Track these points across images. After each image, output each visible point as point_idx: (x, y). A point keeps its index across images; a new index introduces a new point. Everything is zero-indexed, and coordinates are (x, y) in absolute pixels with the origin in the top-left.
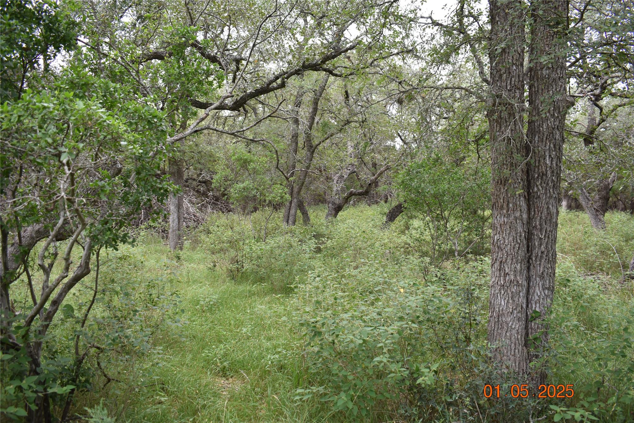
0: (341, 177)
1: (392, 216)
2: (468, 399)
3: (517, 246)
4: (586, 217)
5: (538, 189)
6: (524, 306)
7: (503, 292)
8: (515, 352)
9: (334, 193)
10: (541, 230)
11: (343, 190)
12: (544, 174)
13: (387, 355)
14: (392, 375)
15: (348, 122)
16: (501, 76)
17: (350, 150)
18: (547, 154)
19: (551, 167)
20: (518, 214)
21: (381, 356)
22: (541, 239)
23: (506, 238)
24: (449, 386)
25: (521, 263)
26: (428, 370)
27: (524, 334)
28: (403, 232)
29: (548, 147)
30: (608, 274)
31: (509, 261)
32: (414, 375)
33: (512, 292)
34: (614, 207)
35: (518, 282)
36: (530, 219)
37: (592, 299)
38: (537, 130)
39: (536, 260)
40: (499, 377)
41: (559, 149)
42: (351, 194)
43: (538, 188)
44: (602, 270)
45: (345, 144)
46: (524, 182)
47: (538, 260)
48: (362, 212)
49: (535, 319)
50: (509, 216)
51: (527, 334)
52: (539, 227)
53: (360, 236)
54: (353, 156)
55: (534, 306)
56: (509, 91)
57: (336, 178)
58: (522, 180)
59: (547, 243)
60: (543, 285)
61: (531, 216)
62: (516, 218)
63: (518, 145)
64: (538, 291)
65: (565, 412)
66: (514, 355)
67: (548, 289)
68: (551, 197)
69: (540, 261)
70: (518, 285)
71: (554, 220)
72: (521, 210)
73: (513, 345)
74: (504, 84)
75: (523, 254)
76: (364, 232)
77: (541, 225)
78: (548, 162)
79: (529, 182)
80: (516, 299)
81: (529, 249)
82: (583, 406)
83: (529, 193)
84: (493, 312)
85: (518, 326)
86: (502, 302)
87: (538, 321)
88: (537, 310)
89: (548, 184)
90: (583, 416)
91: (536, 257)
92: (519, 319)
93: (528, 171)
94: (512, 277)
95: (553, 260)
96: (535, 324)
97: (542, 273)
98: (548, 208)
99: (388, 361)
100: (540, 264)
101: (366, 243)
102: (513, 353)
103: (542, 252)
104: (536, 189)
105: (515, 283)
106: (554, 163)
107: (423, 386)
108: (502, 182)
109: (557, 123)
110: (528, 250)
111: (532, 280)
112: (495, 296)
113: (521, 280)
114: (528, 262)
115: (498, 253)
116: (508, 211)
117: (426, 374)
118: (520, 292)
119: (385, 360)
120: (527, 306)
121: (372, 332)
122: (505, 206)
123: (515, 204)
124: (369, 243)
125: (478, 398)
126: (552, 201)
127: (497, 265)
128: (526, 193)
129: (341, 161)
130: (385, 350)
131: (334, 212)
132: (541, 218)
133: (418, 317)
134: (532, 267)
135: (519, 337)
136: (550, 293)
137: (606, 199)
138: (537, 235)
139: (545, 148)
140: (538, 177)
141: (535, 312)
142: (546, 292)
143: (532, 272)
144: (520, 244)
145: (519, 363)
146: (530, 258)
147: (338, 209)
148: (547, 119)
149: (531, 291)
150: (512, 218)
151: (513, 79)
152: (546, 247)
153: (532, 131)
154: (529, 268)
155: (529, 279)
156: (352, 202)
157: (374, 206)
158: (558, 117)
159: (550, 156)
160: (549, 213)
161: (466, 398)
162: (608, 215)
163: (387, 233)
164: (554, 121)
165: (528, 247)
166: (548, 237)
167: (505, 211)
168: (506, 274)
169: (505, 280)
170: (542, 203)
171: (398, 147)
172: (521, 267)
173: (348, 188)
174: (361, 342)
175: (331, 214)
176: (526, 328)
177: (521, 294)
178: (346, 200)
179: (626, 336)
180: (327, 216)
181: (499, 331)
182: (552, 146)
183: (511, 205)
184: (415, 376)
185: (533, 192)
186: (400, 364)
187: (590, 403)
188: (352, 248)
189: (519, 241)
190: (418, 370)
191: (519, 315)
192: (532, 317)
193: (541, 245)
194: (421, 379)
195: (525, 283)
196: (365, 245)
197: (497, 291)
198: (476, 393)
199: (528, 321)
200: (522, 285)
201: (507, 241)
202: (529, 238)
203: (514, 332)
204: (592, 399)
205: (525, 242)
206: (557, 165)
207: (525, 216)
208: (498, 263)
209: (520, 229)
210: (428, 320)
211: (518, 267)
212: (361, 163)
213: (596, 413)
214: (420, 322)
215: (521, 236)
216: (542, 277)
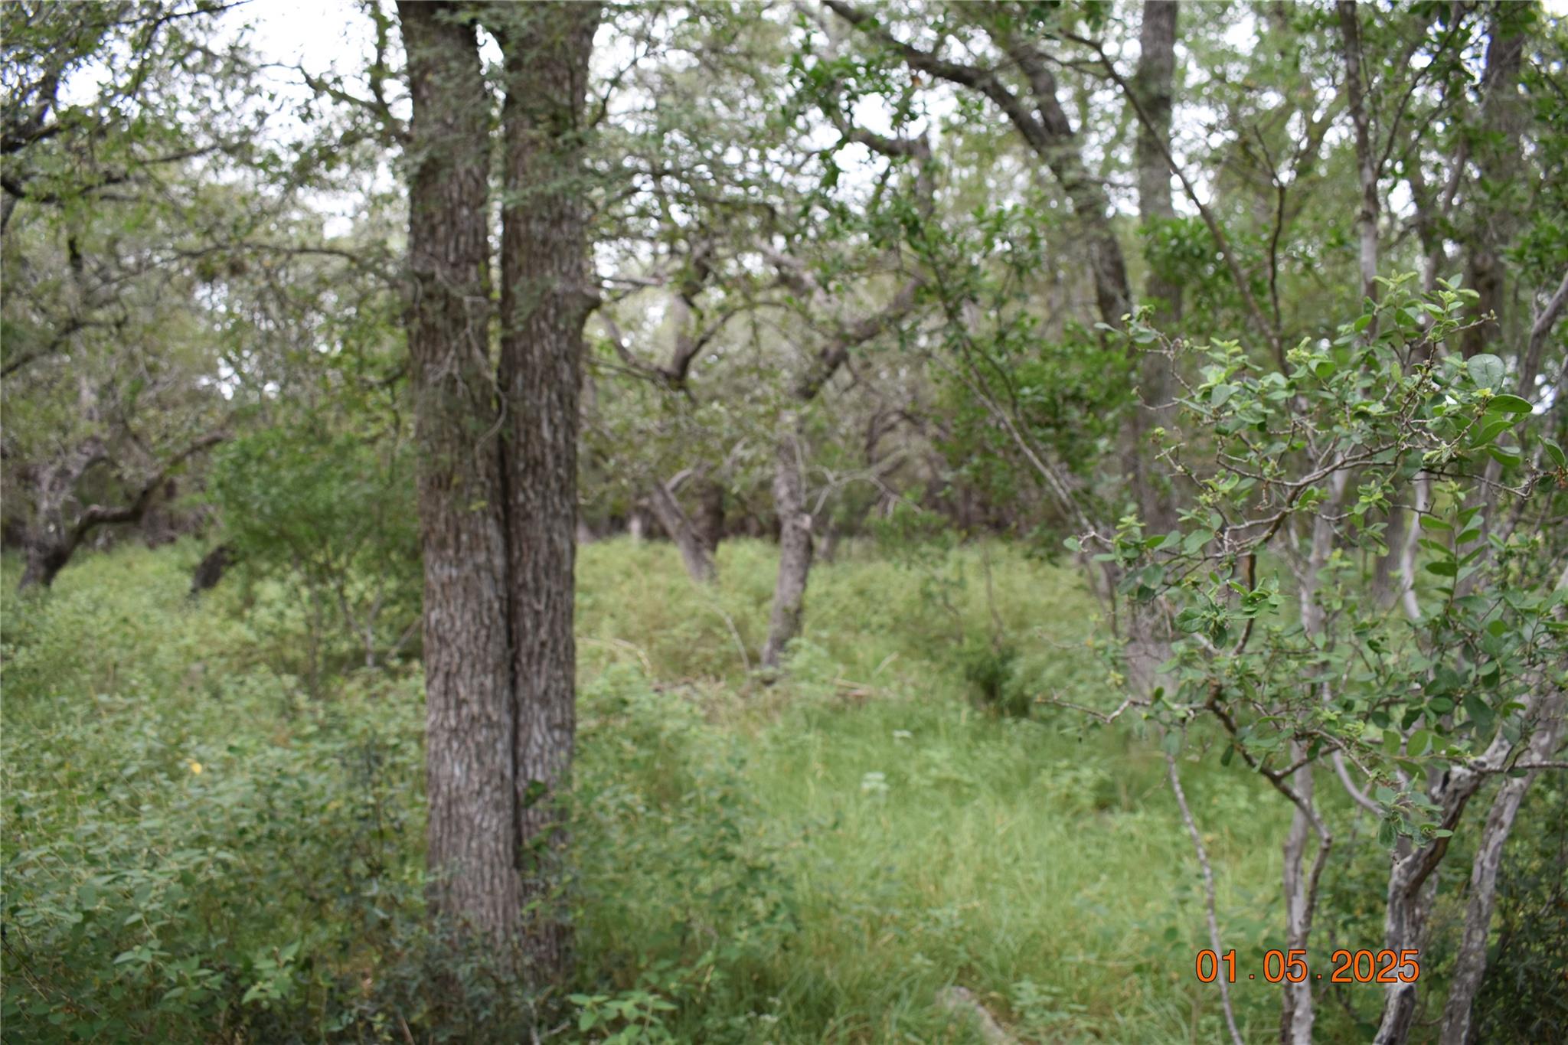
0: (64, 473)
1: (208, 574)
2: (380, 1017)
3: (483, 632)
4: (676, 553)
5: (528, 498)
6: (508, 773)
7: (455, 745)
8: (492, 884)
9: (41, 518)
10: (537, 592)
11: (69, 509)
12: (538, 463)
13: (155, 944)
14: (178, 991)
15: (74, 325)
16: (433, 230)
17: (88, 398)
18: (544, 415)
19: (554, 447)
20: (481, 558)
21: (137, 948)
22: (537, 613)
23: (457, 615)
24: (337, 994)
25: (494, 672)
26: (272, 964)
27: (511, 838)
28: (236, 614)
29: (544, 400)
30: (718, 679)
31: (466, 670)
32: (238, 979)
33: (478, 744)
34: (741, 529)
35: (489, 718)
36: (511, 570)
37: (679, 739)
38: (519, 359)
39: (529, 663)
40: (448, 949)
41: (571, 404)
42: (93, 520)
43: (528, 496)
44: (704, 671)
45: (71, 384)
46: (493, 481)
47: (534, 661)
48: (129, 566)
49: (534, 801)
50: (460, 563)
51: (519, 839)
52: (531, 585)
53: (112, 631)
54: (96, 415)
55: (530, 770)
56: (455, 265)
57: (46, 476)
58: (488, 476)
59: (552, 623)
60: (548, 719)
61: (514, 561)
62: (477, 568)
63: (478, 394)
64: (537, 736)
65: (600, 1006)
66: (492, 892)
67: (561, 727)
68: (556, 515)
69: (539, 663)
70: (491, 725)
71: (566, 568)
72: (488, 549)
73: (487, 869)
74: (440, 249)
75: (499, 651)
76: (125, 620)
77: (536, 579)
78: (546, 433)
79: (505, 479)
80: (487, 759)
81: (513, 639)
82: (646, 983)
83: (507, 509)
84: (435, 797)
85: (494, 823)
86: (455, 770)
87: (540, 804)
88: (540, 778)
89: (547, 485)
90: (640, 1007)
91: (530, 655)
92: (498, 806)
93: (502, 454)
94: (476, 708)
95: (566, 659)
96: (536, 811)
97: (546, 692)
98: (551, 541)
99: (162, 958)
100: (539, 672)
101: (132, 647)
102: (487, 888)
103: (543, 644)
104: (521, 498)
105: (484, 721)
106: (560, 436)
107: (265, 1004)
108: (440, 482)
109: (564, 345)
110: (510, 643)
111: (524, 708)
112: (438, 757)
113: (498, 713)
114: (512, 668)
115: (440, 652)
116: (457, 551)
117: (267, 974)
118: (495, 740)
119: (147, 957)
120: (515, 772)
121: (110, 888)
122: (451, 540)
123: (474, 535)
124: (138, 650)
125: (409, 1010)
126: (559, 524)
127: (438, 683)
128: (499, 509)
129: (64, 429)
130: (150, 931)
131: (42, 571)
132: (536, 564)
133: (243, 832)
134: (520, 680)
135: (501, 847)
136: (566, 736)
137: (717, 513)
138: (530, 605)
139: (539, 401)
140: (525, 471)
141: (534, 783)
142: (557, 734)
143: (523, 692)
144: (489, 628)
145: (505, 911)
146: (515, 659)
147: (55, 561)
148: (541, 335)
149: (523, 736)
150: (468, 568)
151: (462, 239)
152: (552, 632)
153: (510, 362)
154: (513, 685)
155: (515, 709)
156: (100, 541)
157: (165, 550)
158: (565, 332)
159: (551, 421)
160: (554, 553)
161: (374, 1015)
162: (723, 548)
163: (192, 621)
164: (558, 341)
165: (510, 632)
166: (555, 609)
167: (451, 552)
168: (460, 703)
169: (458, 715)
170: (537, 530)
171: (227, 391)
172: (495, 681)
173: (86, 502)
174: (78, 918)
175: (35, 577)
176: (516, 824)
177: (499, 746)
178: (80, 535)
179: (724, 813)
180: (24, 581)
181: (454, 840)
182: (554, 397)
183: (464, 537)
184: (243, 983)
185: (517, 504)
186: (196, 960)
187: (661, 973)
188: (92, 666)
189: (487, 621)
190: (249, 966)
191: (498, 795)
192: (528, 797)
193: (537, 626)
194: (254, 989)
195: (507, 720)
196: (126, 653)
197: (442, 745)
198: (401, 997)
199: (518, 806)
200: (498, 725)
201: (458, 624)
202: (511, 612)
203: (487, 837)
204: (664, 964)
205: (501, 622)
206: (567, 441)
207: (499, 561)
208: (441, 676)
209: (488, 593)
210: (272, 835)
211: (489, 682)
212: (123, 437)
213: (675, 993)
214: (249, 845)
215: (490, 609)
216: (545, 701)
